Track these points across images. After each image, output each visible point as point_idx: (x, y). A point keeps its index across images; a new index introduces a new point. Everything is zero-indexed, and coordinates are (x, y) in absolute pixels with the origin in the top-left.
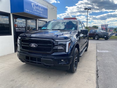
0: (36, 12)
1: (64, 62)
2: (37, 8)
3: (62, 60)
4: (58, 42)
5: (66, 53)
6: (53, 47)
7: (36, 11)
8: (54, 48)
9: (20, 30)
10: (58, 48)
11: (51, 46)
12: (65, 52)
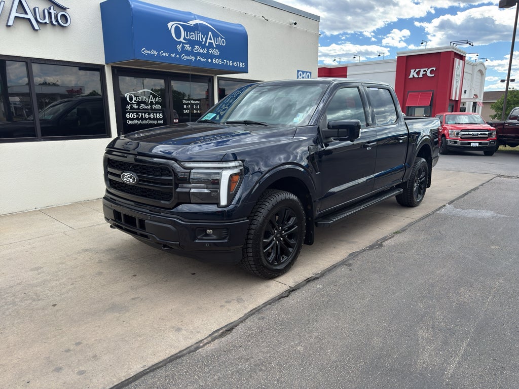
0: (188, 53)
1: (215, 237)
2: (194, 36)
3: (209, 231)
4: (191, 168)
5: (220, 209)
6: (177, 187)
7: (188, 47)
8: (178, 190)
9: (142, 119)
10: (193, 190)
11: (169, 183)
12: (218, 204)
